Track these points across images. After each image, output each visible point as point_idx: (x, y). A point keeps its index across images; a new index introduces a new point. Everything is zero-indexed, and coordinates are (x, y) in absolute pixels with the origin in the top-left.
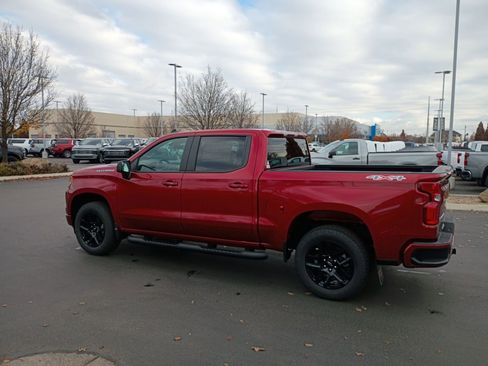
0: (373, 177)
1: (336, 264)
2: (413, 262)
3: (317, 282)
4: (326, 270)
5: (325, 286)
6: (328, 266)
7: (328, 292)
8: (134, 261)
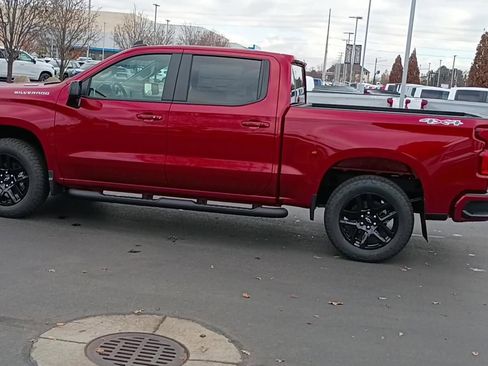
0: (427, 121)
1: (377, 220)
2: (464, 215)
3: (352, 243)
4: (364, 228)
5: (362, 247)
6: (366, 223)
7: (365, 253)
8: (75, 225)
